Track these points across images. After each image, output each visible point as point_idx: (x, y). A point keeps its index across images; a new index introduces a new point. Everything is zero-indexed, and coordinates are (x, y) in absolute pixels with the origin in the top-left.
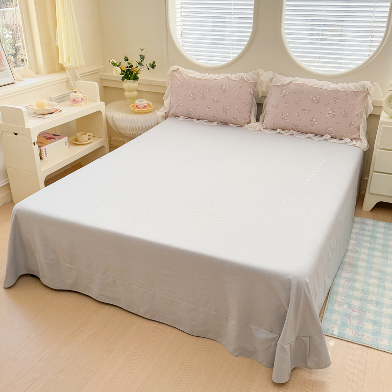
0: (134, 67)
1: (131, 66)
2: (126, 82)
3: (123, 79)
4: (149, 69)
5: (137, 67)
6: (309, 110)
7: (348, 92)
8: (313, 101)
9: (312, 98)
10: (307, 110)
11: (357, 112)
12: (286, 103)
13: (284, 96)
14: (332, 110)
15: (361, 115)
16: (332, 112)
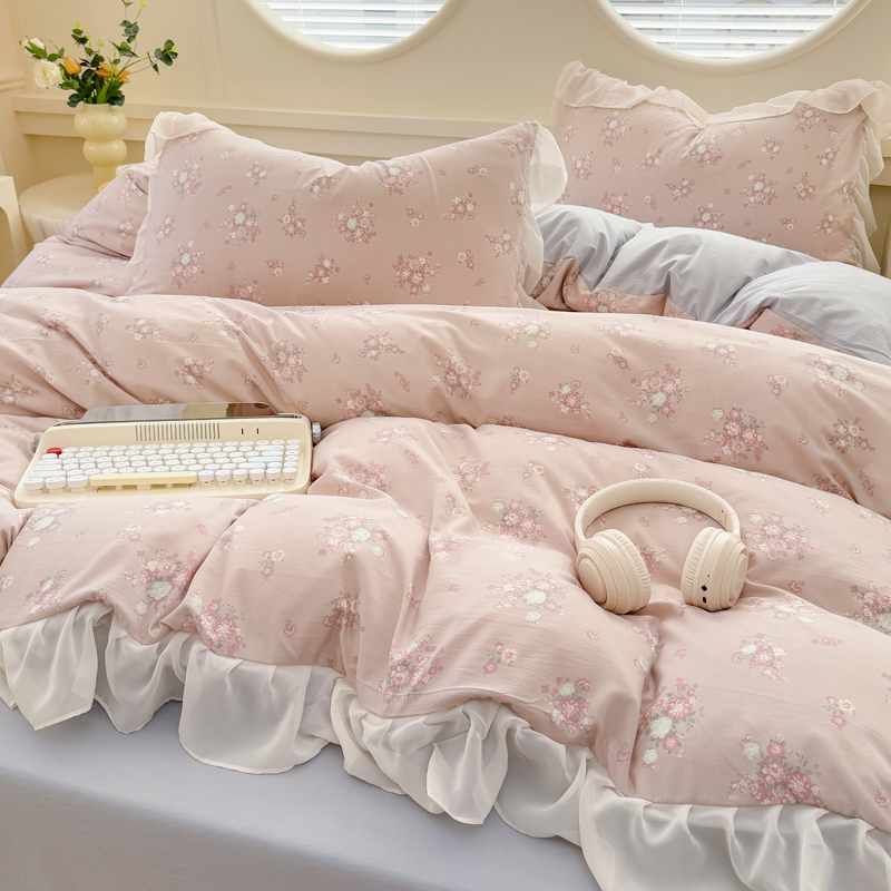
0: (107, 62)
1: (97, 60)
2: (84, 111)
3: (73, 101)
4: (155, 67)
5: (116, 62)
6: (687, 187)
7: (802, 120)
8: (699, 157)
9: (696, 147)
10: (683, 187)
11: (842, 182)
12: (616, 163)
13: (613, 141)
14: (762, 181)
15: (851, 192)
16: (765, 186)
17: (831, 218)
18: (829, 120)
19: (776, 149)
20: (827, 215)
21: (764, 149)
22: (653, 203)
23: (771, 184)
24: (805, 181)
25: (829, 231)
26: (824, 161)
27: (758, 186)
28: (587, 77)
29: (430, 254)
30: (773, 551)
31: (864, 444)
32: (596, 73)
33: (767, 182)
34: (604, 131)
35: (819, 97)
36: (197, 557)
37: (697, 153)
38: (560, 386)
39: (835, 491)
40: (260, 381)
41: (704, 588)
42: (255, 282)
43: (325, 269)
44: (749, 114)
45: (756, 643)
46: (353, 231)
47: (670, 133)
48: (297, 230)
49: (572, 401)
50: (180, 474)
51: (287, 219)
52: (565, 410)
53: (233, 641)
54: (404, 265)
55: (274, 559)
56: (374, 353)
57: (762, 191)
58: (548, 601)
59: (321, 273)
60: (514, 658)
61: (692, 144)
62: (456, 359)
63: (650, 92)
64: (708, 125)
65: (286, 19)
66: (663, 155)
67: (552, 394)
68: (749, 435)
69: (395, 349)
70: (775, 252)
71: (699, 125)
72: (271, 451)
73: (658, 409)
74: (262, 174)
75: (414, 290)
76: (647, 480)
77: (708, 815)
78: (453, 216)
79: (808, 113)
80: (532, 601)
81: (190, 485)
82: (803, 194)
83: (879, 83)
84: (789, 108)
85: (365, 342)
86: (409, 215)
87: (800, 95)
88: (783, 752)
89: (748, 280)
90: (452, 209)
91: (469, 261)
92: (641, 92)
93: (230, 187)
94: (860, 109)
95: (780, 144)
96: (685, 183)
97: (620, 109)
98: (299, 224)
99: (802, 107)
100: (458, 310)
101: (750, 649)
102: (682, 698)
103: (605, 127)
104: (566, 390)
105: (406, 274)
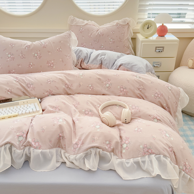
6: (98, 41)
7: (118, 26)
8: (99, 35)
9: (98, 33)
10: (97, 41)
11: (126, 38)
12: (83, 37)
13: (82, 32)
14: (112, 39)
15: (128, 40)
16: (113, 40)
17: (125, 45)
18: (123, 26)
19: (114, 32)
20: (124, 45)
21: (111, 33)
22: (91, 44)
23: (114, 40)
24: (120, 38)
25: (125, 48)
26: (123, 34)
27: (111, 40)
28: (74, 19)
29: (54, 60)
30: (135, 111)
31: (144, 89)
32: (76, 18)
33: (113, 39)
34: (80, 30)
35: (120, 21)
36: (27, 131)
37: (99, 34)
38: (89, 85)
39: (140, 98)
40: (25, 91)
41: (126, 120)
42: (15, 69)
43: (31, 65)
44: (107, 26)
45: (137, 128)
46: (36, 56)
47: (93, 30)
48: (23, 57)
49: (92, 88)
50: (14, 114)
51: (21, 55)
52: (90, 90)
53: (39, 146)
54: (49, 63)
55: (44, 128)
56: (49, 83)
57: (112, 41)
58: (100, 127)
59: (30, 66)
60: (97, 139)
61: (98, 32)
62: (67, 82)
63: (88, 22)
64: (100, 28)
65: (3, 7)
66: (92, 35)
67: (87, 87)
68: (125, 90)
69: (54, 81)
70: (119, 54)
71: (98, 28)
72: (32, 106)
73: (108, 87)
74: (13, 46)
75: (52, 68)
76: (109, 101)
77: (136, 159)
78: (58, 52)
79: (119, 25)
80: (97, 128)
81: (17, 116)
82: (120, 41)
83: (131, 18)
84: (115, 24)
85: (47, 80)
86: (48, 52)
87: (117, 21)
88: (146, 146)
89: (116, 60)
90: (57, 50)
91: (62, 61)
92: (86, 22)
93: (6, 49)
94: (128, 23)
95: (114, 31)
96: (97, 40)
97: (82, 26)
98: (24, 56)
99: (117, 24)
100: (64, 72)
101: (136, 129)
102: (127, 140)
103: (80, 29)
104: (90, 86)
105: (49, 65)
